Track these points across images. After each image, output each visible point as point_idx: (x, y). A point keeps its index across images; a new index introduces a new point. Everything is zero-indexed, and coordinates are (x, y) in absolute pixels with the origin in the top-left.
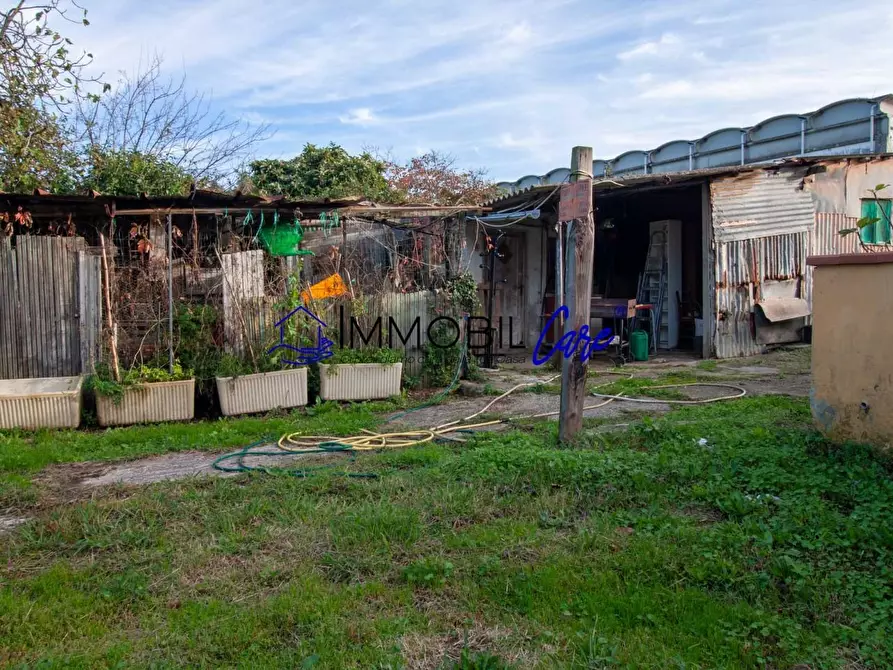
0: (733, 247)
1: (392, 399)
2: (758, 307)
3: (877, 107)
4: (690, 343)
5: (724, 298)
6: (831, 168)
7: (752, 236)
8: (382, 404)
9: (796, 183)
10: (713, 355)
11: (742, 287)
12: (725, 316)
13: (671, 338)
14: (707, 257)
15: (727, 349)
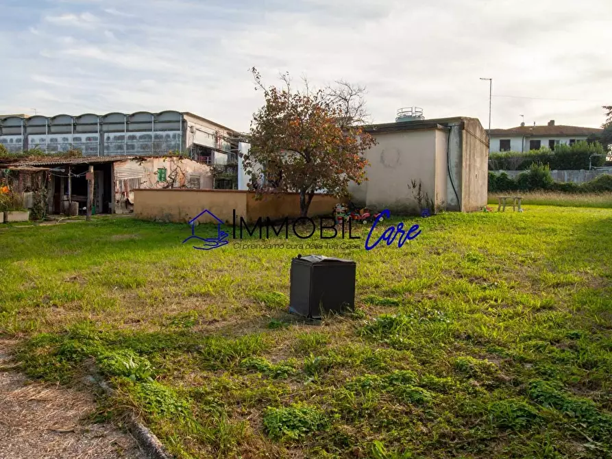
0: (120, 182)
1: (26, 222)
2: (127, 199)
3: (183, 117)
4: (107, 210)
5: (118, 197)
6: (148, 159)
7: (126, 178)
8: (24, 222)
9: (139, 163)
10: (115, 213)
11: (123, 193)
12: (118, 202)
13: (101, 209)
14: (113, 185)
15: (119, 211)
